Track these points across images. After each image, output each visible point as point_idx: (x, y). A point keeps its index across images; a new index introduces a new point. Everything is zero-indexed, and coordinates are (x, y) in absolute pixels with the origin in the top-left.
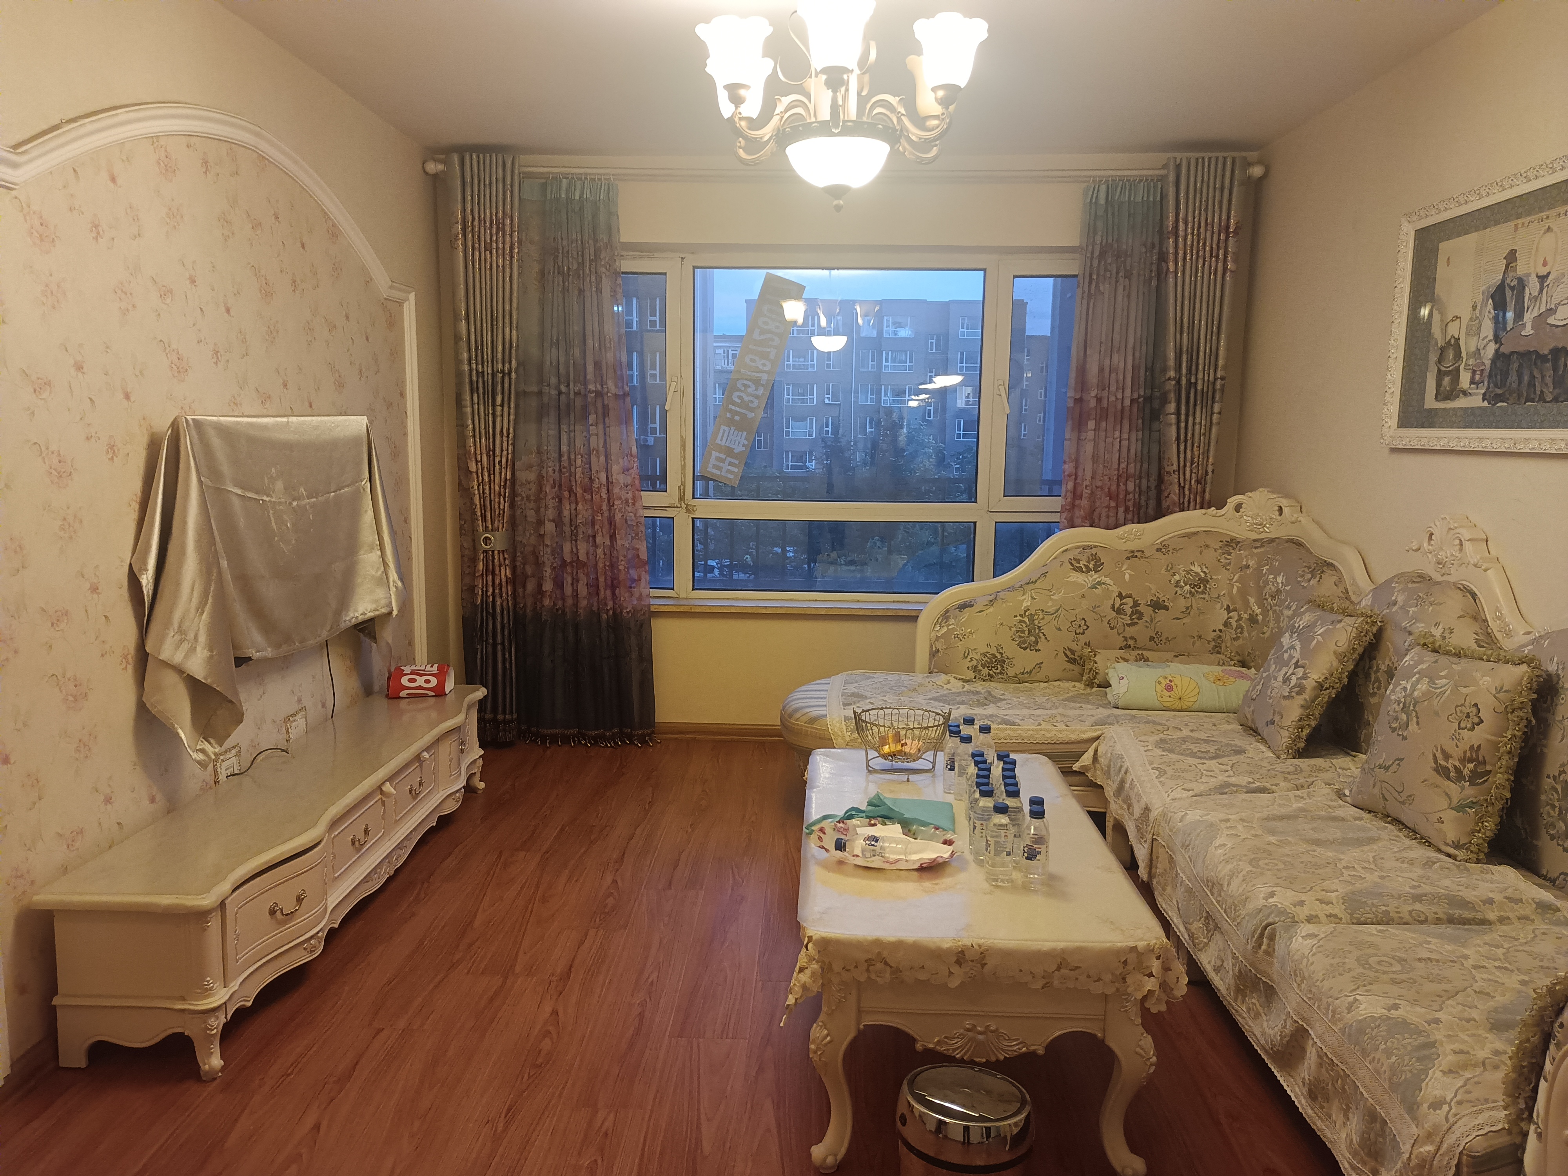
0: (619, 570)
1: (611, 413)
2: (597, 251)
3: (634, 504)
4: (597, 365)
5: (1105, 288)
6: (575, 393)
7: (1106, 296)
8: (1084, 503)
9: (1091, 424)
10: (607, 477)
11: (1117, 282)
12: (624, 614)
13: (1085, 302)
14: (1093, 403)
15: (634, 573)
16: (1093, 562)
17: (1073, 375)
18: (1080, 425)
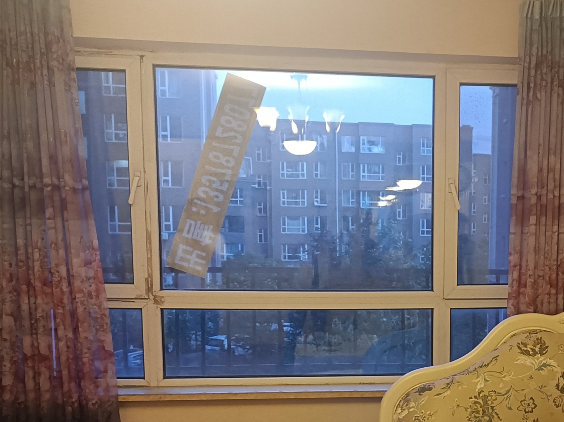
0: (84, 364)
1: (70, 207)
2: (48, 45)
3: (98, 297)
4: (53, 159)
5: (542, 95)
6: (30, 187)
7: (543, 103)
8: (529, 290)
9: (533, 220)
10: (68, 270)
11: (552, 90)
12: (90, 405)
13: (524, 108)
14: (534, 200)
15: (98, 364)
16: (539, 346)
17: (515, 174)
18: (522, 220)
